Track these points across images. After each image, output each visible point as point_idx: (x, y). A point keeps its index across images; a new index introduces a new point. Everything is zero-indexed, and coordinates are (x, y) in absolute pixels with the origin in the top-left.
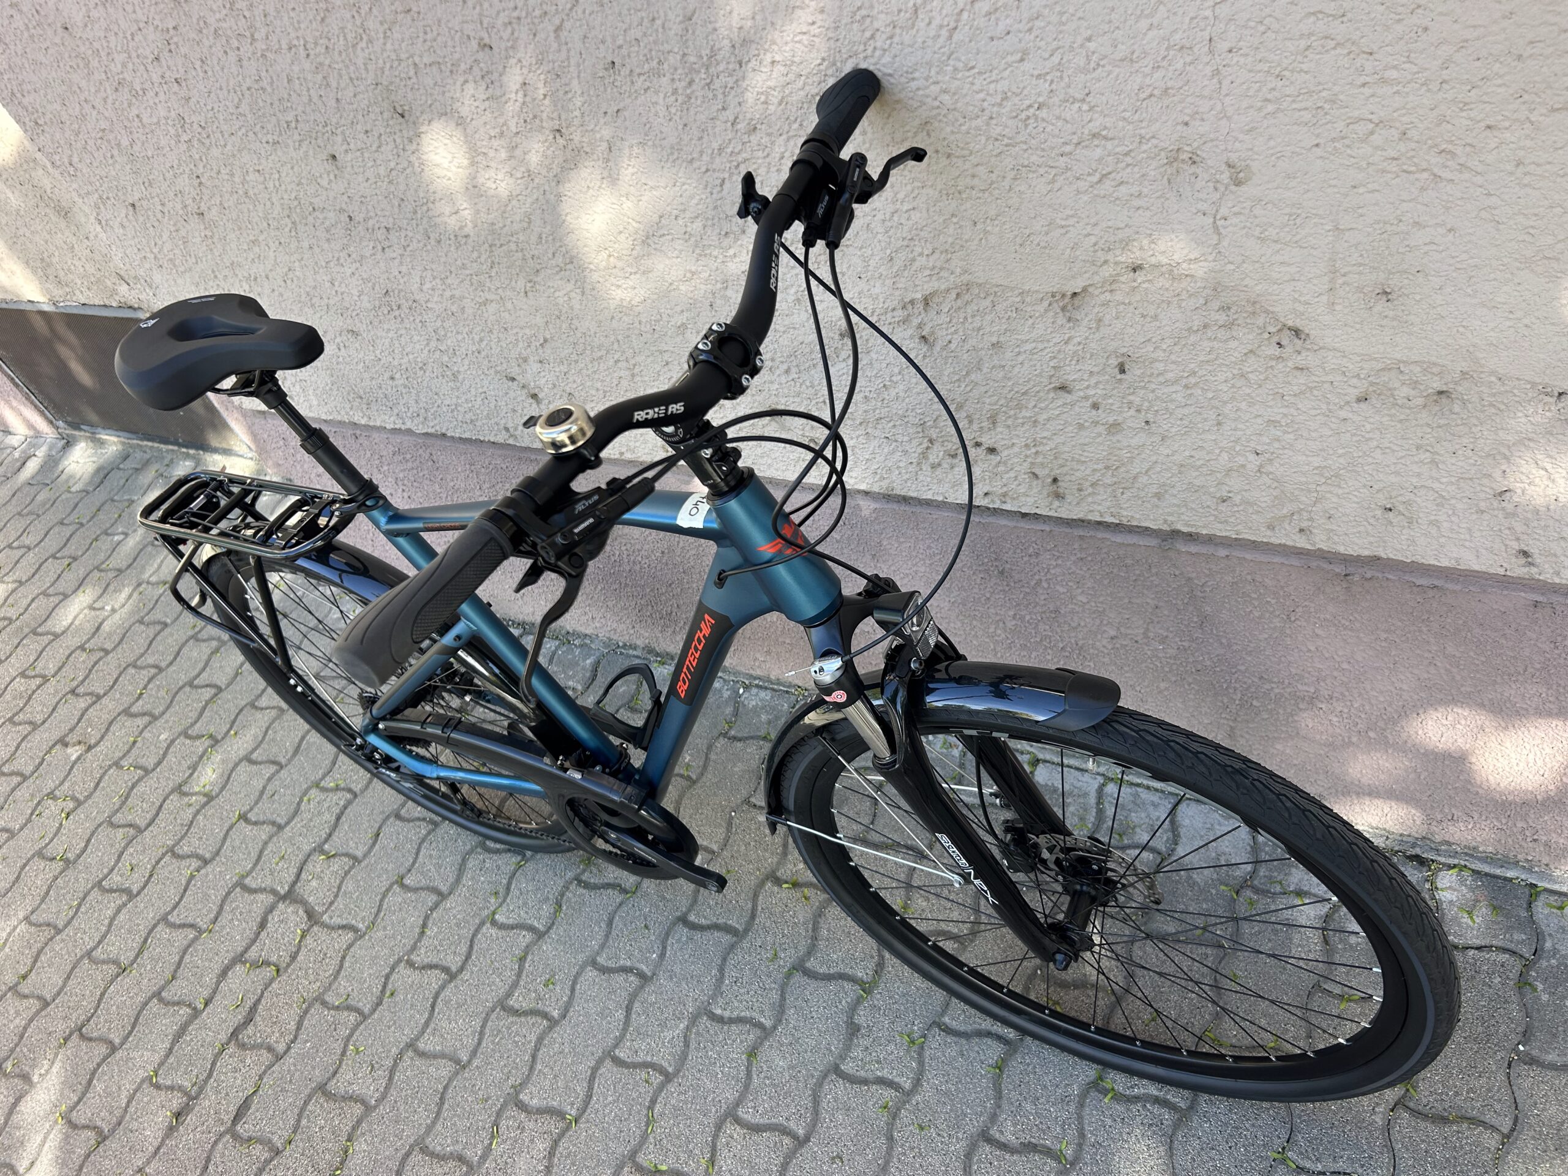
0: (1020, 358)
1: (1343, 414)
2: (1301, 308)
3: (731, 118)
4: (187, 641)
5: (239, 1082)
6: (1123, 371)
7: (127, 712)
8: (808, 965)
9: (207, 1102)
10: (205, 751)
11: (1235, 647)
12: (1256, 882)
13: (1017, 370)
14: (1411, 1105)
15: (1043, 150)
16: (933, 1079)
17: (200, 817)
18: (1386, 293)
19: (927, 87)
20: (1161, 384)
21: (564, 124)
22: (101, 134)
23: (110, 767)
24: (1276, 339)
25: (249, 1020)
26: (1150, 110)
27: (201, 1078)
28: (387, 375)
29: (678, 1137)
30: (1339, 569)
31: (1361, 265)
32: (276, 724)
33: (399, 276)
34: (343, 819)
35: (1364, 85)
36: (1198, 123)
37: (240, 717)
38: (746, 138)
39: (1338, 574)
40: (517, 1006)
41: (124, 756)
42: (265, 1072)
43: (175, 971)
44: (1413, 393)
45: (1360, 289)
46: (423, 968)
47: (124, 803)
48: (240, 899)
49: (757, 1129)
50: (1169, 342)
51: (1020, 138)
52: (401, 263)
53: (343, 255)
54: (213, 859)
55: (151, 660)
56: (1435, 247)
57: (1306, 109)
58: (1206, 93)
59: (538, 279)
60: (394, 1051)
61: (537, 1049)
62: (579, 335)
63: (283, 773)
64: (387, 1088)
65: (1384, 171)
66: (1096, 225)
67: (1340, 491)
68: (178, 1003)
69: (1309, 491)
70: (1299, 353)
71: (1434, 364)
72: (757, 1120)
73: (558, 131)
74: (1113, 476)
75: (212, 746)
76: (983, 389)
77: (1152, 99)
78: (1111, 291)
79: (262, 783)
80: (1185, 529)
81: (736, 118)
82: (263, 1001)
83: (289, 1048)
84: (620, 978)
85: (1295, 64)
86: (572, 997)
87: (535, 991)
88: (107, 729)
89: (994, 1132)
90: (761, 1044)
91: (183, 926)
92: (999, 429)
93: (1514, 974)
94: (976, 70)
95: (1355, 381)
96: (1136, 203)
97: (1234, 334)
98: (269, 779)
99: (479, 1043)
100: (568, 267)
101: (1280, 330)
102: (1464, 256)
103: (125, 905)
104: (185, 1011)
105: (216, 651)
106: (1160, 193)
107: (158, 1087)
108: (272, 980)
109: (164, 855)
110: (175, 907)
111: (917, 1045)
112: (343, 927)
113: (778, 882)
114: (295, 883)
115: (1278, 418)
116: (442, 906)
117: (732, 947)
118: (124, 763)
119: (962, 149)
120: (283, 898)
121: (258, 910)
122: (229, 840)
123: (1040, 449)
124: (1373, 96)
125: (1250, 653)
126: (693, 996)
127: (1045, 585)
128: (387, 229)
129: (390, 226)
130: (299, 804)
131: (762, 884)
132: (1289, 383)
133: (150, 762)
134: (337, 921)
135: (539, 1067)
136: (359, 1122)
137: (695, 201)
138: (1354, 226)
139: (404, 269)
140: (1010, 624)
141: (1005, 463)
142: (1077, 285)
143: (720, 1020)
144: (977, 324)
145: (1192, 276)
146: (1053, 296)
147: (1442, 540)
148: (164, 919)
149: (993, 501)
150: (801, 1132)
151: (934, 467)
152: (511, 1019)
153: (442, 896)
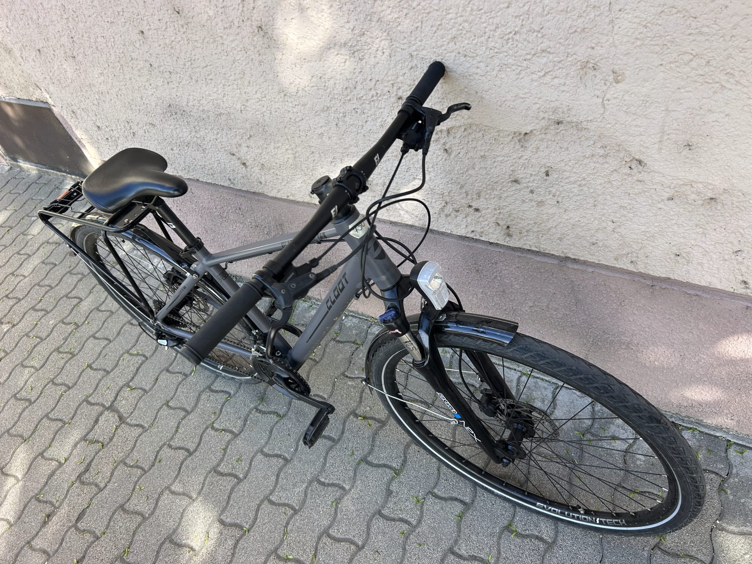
0: (495, 165)
1: (660, 206)
2: (644, 150)
3: (352, 27)
4: (66, 274)
5: (80, 501)
6: (547, 175)
7: (33, 308)
8: (369, 459)
9: (63, 511)
10: (72, 331)
11: (592, 316)
12: (593, 431)
13: (493, 170)
14: (662, 547)
15: (515, 57)
16: (427, 520)
17: (68, 365)
18: (689, 145)
19: (456, 18)
20: (567, 183)
21: (263, 24)
22: (22, 12)
23: (24, 336)
24: (629, 165)
25: (87, 470)
26: (574, 39)
27: (61, 498)
28: (169, 148)
29: (299, 543)
30: (649, 283)
31: (677, 130)
32: (109, 320)
33: (176, 98)
34: (140, 370)
35: (690, 34)
36: (599, 48)
37: (91, 315)
38: (359, 39)
39: (648, 285)
40: (222, 471)
41: (31, 331)
42: (93, 497)
43: (51, 443)
44: (697, 197)
45: (676, 142)
46: (176, 449)
47: (29, 355)
48: (85, 409)
49: (339, 540)
50: (573, 162)
51: (504, 49)
52: (177, 91)
53: (147, 84)
54: (73, 387)
55: (47, 282)
56: (718, 124)
57: (658, 45)
58: (605, 32)
59: (248, 104)
60: (159, 490)
61: (231, 493)
62: (268, 135)
63: (111, 345)
64: (155, 509)
65: (695, 81)
66: (540, 98)
67: (654, 244)
68: (52, 459)
69: (638, 243)
70: (640, 173)
71: (710, 184)
72: (339, 536)
73: (260, 27)
74: (538, 227)
75: (76, 329)
76: (475, 179)
77: (576, 33)
78: (545, 133)
79: (100, 349)
80: (572, 257)
81: (354, 27)
82: (95, 461)
83: (106, 485)
84: (275, 460)
85: (654, 20)
86: (249, 468)
87: (232, 464)
88: (23, 317)
89: (456, 549)
90: (343, 497)
91: (56, 420)
92: (481, 200)
93: (716, 485)
94: (483, 11)
95: (668, 189)
96: (562, 88)
97: (607, 160)
98: (104, 348)
99: (202, 489)
100: (264, 99)
101: (631, 160)
102: (733, 130)
103: (27, 407)
104: (54, 463)
105: (81, 280)
106: (575, 84)
107: (39, 501)
108: (100, 450)
109: (48, 383)
110: (52, 410)
111: (420, 503)
112: (137, 425)
113: (356, 416)
114: (114, 401)
115: (626, 205)
116: (187, 418)
117: (331, 448)
118: (31, 334)
119: (473, 53)
120: (108, 409)
121: (94, 414)
122: (82, 378)
123: (502, 211)
124: (694, 40)
125: (599, 320)
126: (311, 471)
127: (499, 279)
128: (170, 73)
129: (172, 71)
130: (118, 361)
131: (348, 416)
132: (633, 188)
133: (44, 335)
134: (134, 422)
135: (231, 502)
136: (139, 525)
137: (330, 70)
138: (676, 109)
139: (178, 94)
140: (480, 296)
141: (483, 217)
142: (528, 129)
143: (323, 484)
144: (474, 145)
145: (588, 129)
146: (515, 134)
147: (703, 272)
148: (47, 416)
149: (476, 235)
150: (360, 543)
151: (447, 216)
152: (218, 478)
153: (188, 413)
